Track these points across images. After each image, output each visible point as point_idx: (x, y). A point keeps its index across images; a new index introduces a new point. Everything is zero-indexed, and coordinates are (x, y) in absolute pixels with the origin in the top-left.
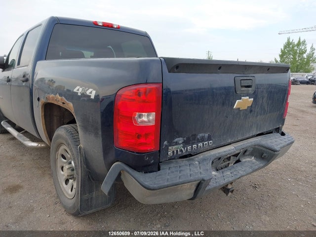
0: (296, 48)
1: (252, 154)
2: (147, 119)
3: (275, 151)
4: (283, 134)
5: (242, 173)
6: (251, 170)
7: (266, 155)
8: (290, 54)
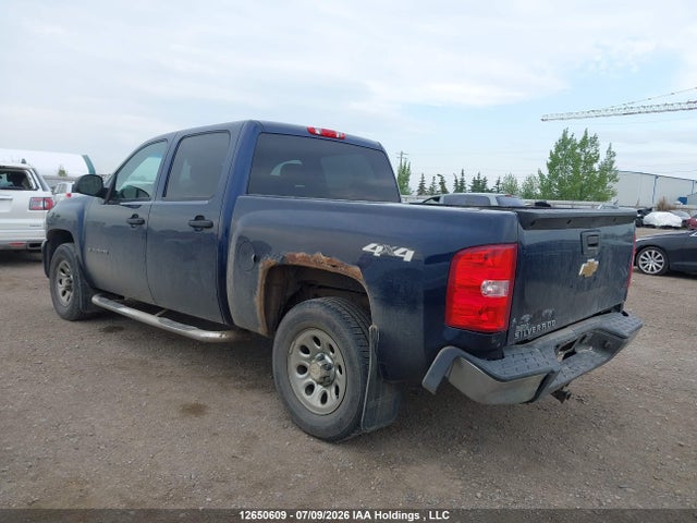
0: (578, 151)
1: (589, 344)
2: (493, 288)
3: (623, 337)
4: (625, 314)
5: (583, 368)
6: (593, 365)
7: (609, 344)
8: (566, 163)
